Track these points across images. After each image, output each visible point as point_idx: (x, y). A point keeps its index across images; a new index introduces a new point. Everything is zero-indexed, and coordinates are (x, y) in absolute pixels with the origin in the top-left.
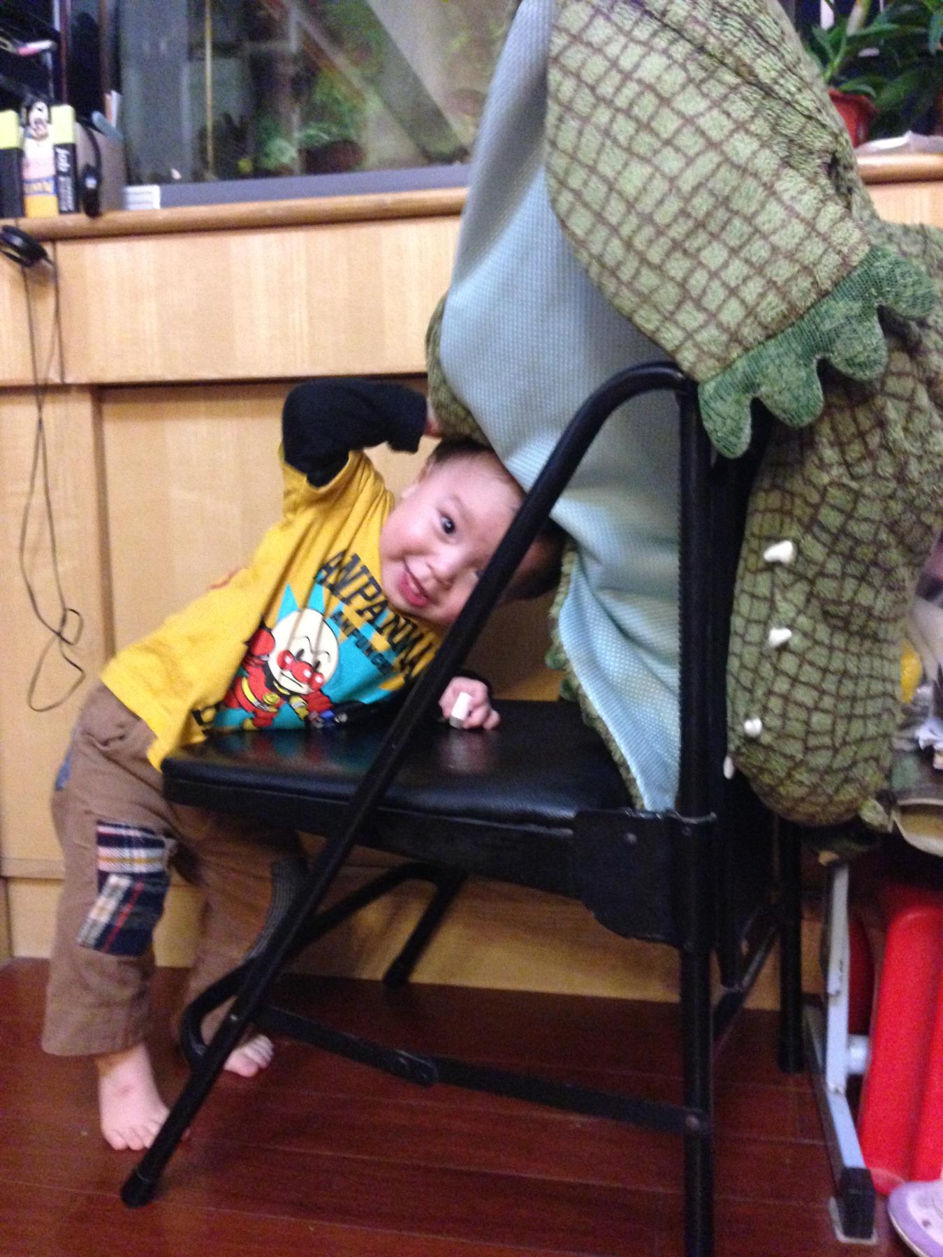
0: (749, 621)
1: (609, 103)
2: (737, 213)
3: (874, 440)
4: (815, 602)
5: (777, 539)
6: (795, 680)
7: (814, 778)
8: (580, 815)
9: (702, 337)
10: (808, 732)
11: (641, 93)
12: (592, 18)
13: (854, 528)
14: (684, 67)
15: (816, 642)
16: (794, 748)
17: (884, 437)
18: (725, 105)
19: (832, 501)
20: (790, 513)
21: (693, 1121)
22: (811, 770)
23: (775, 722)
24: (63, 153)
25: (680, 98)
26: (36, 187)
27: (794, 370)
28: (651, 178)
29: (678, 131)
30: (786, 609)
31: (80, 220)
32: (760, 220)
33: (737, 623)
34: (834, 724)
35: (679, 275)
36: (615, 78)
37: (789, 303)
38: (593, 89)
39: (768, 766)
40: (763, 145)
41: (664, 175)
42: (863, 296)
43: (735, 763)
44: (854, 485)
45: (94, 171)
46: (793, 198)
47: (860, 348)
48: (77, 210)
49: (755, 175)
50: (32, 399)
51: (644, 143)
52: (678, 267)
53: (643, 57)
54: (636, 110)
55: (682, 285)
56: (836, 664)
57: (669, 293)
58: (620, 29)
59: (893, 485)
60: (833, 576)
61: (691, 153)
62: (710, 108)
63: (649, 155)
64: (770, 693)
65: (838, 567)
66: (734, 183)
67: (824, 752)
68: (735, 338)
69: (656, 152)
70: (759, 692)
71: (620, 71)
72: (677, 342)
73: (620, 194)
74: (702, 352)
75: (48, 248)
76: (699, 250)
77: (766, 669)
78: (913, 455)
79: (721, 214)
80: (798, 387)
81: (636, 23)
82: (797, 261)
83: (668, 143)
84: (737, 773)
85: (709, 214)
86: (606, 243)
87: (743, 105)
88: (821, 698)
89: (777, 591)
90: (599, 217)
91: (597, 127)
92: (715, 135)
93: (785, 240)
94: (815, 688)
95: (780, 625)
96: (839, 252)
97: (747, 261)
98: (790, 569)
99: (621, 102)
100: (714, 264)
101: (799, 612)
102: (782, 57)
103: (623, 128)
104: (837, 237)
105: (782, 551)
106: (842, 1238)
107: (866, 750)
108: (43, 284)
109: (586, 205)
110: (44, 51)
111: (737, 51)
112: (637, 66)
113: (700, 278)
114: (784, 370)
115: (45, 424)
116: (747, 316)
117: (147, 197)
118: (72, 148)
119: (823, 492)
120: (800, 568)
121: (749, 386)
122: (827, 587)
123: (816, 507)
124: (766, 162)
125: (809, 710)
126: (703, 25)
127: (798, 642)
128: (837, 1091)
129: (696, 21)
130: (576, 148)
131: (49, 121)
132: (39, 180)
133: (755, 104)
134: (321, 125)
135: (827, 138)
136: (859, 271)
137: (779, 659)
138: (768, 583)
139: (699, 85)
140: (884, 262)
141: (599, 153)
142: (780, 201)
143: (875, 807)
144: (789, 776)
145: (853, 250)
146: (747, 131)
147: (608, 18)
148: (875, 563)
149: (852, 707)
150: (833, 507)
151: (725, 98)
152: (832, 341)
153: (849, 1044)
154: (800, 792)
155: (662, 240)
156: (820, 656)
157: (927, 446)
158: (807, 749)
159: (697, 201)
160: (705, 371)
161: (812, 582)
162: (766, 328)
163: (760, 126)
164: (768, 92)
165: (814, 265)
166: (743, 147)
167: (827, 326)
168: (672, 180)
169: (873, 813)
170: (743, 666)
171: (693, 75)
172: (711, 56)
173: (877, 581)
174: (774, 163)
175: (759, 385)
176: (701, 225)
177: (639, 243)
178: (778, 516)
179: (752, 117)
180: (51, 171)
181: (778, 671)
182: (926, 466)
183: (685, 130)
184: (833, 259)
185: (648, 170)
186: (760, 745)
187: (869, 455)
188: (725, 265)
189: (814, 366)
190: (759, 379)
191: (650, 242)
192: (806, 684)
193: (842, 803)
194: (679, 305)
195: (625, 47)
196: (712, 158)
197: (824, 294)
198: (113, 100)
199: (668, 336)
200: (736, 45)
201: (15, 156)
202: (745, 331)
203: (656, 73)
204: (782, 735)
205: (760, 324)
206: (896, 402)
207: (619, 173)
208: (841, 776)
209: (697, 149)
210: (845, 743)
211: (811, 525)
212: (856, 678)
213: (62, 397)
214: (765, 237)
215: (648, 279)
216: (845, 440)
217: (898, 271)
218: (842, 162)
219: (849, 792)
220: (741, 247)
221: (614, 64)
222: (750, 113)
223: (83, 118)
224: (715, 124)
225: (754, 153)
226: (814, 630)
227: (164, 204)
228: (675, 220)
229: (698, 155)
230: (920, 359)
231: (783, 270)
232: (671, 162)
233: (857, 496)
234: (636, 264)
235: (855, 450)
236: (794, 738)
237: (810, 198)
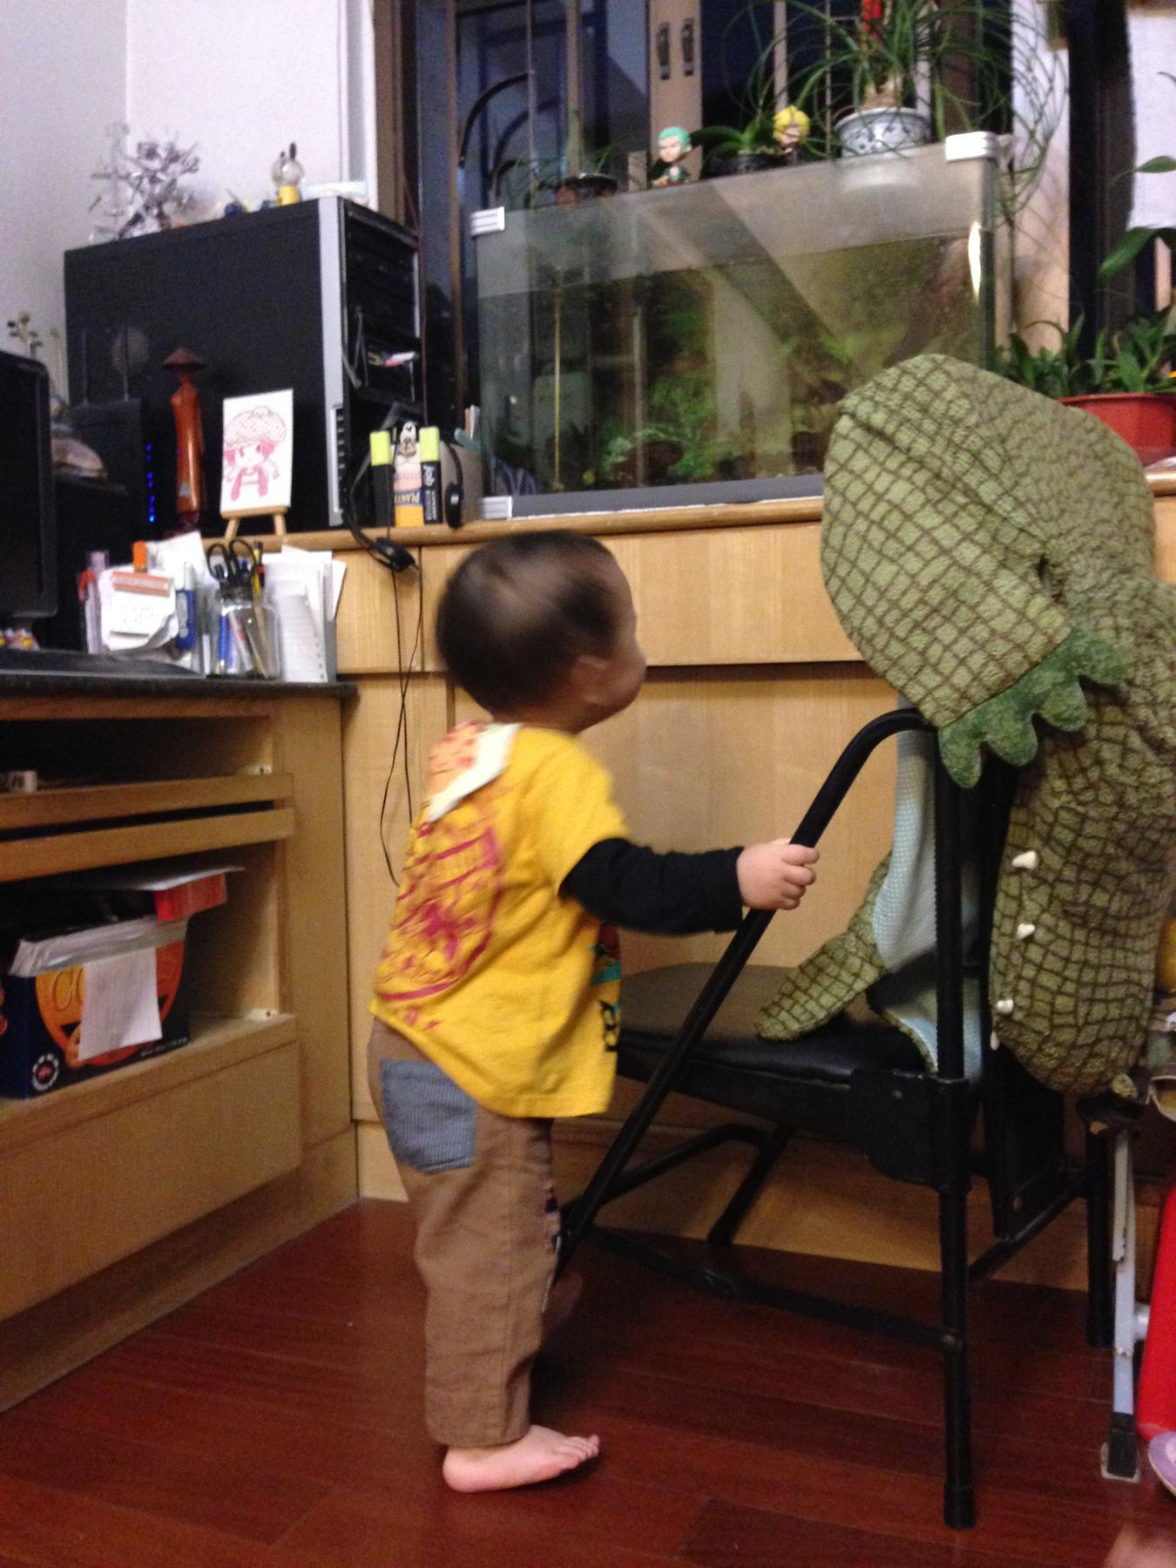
0: (1004, 916)
1: (867, 516)
2: (963, 602)
3: (1094, 774)
4: (1056, 904)
5: (1025, 850)
6: (1040, 968)
7: (1062, 1052)
8: (855, 1073)
9: (939, 694)
10: (1053, 1012)
11: (889, 512)
12: (855, 451)
13: (1082, 842)
14: (923, 490)
15: (1059, 937)
16: (1041, 1025)
17: (1102, 772)
18: (956, 520)
19: (1063, 822)
20: (1032, 828)
21: (949, 1339)
22: (1058, 1045)
23: (1024, 1003)
24: (429, 470)
25: (919, 515)
26: (404, 498)
27: (1012, 723)
28: (898, 574)
29: (918, 540)
30: (1031, 907)
31: (443, 530)
32: (982, 608)
33: (997, 916)
34: (1076, 1006)
35: (921, 646)
36: (870, 499)
37: (1006, 671)
38: (854, 505)
39: (1021, 1040)
40: (984, 552)
41: (907, 573)
42: (1065, 668)
43: (999, 1037)
44: (1081, 809)
45: (457, 488)
46: (1007, 593)
47: (1064, 708)
48: (439, 520)
49: (978, 575)
50: (398, 683)
51: (892, 547)
52: (919, 640)
53: (892, 483)
54: (886, 523)
55: (923, 653)
56: (1077, 955)
57: (912, 660)
58: (875, 460)
59: (1114, 810)
60: (1068, 882)
61: (928, 556)
62: (944, 522)
63: (896, 557)
64: (1019, 977)
65: (1074, 875)
66: (961, 580)
67: (1068, 1030)
68: (964, 696)
69: (902, 555)
70: (1011, 977)
71: (875, 494)
72: (920, 697)
73: (874, 584)
74: (940, 707)
75: (414, 554)
76: (935, 628)
77: (1016, 958)
78: (1130, 786)
79: (951, 603)
80: (1016, 736)
81: (889, 456)
82: (1010, 641)
83: (910, 548)
84: (1002, 1046)
85: (942, 603)
86: (864, 619)
87: (970, 520)
88: (1063, 984)
89: (1024, 892)
90: (859, 600)
91: (857, 533)
92: (947, 543)
93: (1001, 624)
94: (1058, 974)
95: (1027, 921)
96: (1045, 634)
97: (972, 639)
98: (1034, 874)
99: (875, 515)
100: (947, 640)
101: (1043, 911)
102: (1001, 484)
103: (877, 536)
104: (1044, 622)
105: (1027, 859)
106: (1106, 1474)
107: (1110, 1029)
108: (410, 583)
109: (850, 590)
110: (407, 362)
111: (966, 479)
112: (887, 490)
113: (935, 651)
114: (1004, 723)
115: (407, 708)
116: (973, 680)
117: (502, 507)
118: (437, 465)
119: (1056, 815)
120: (1042, 873)
121: (977, 734)
122: (1065, 891)
123: (1051, 825)
124: (986, 565)
125: (1052, 993)
126: (940, 458)
127: (1041, 935)
128: (1124, 1354)
129: (933, 455)
130: (843, 546)
131: (417, 439)
132: (408, 492)
133: (980, 518)
134: (660, 425)
135: (1037, 545)
136: (1063, 648)
137: (1026, 948)
138: (1017, 885)
139: (935, 504)
140: (1081, 642)
141: (859, 553)
142: (997, 595)
143: (1124, 1081)
144: (1040, 1049)
145: (1057, 631)
146: (972, 541)
147: (866, 451)
148: (1105, 872)
149: (1093, 992)
150: (1065, 826)
151: (955, 514)
152: (1043, 702)
153: (1137, 1311)
154: (1052, 1064)
155: (908, 620)
156: (1062, 948)
157: (1142, 779)
158: (1053, 1027)
159: (932, 593)
160: (941, 719)
161: (1052, 886)
162: (989, 689)
163: (982, 537)
164: (989, 510)
165: (1026, 643)
166: (968, 553)
167: (1037, 690)
168: (914, 576)
169: (1123, 1086)
170: (999, 954)
171: (931, 497)
172: (946, 481)
173: (1111, 887)
174: (993, 565)
175: (985, 733)
176: (935, 610)
177: (889, 620)
178: (1025, 830)
179: (977, 529)
180: (418, 484)
181: (1026, 960)
182: (1143, 795)
183: (923, 540)
184: (1039, 640)
185: (894, 568)
186: (1013, 1021)
187: (1090, 786)
188: (955, 641)
189: (1029, 719)
190: (984, 729)
191: (897, 621)
192: (1051, 971)
193: (1091, 1075)
194: (921, 669)
195: (879, 475)
196: (943, 562)
197: (1035, 665)
198: (472, 413)
199: (913, 691)
200: (964, 474)
201: (387, 470)
202: (972, 691)
203: (902, 496)
204: (1031, 1014)
205: (984, 686)
206: (1111, 745)
207: (874, 569)
208: (1086, 1051)
209: (932, 554)
210: (1087, 1023)
211: (1048, 840)
212: (1098, 968)
213: (421, 681)
214: (985, 622)
215: (896, 649)
216: (1070, 774)
217: (1093, 650)
218: (1052, 561)
219: (1096, 1066)
220: (968, 628)
221: (870, 487)
222: (974, 526)
223: (446, 437)
224: (946, 535)
225: (977, 558)
226: (1057, 926)
227: (515, 514)
228: (916, 606)
229: (933, 558)
230: (1130, 711)
231: (1000, 648)
232: (912, 564)
233: (1084, 818)
234: (886, 637)
235: (1079, 782)
236: (1040, 1015)
237: (1021, 592)
